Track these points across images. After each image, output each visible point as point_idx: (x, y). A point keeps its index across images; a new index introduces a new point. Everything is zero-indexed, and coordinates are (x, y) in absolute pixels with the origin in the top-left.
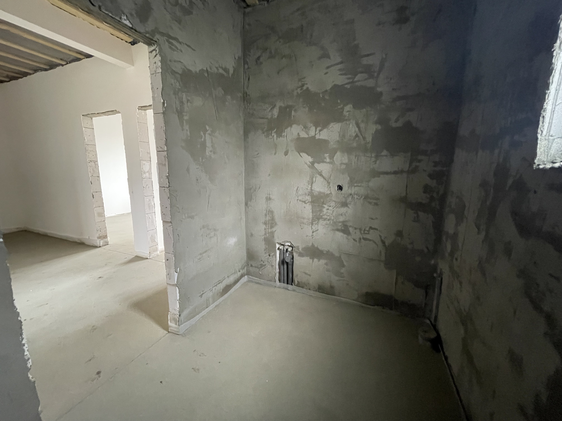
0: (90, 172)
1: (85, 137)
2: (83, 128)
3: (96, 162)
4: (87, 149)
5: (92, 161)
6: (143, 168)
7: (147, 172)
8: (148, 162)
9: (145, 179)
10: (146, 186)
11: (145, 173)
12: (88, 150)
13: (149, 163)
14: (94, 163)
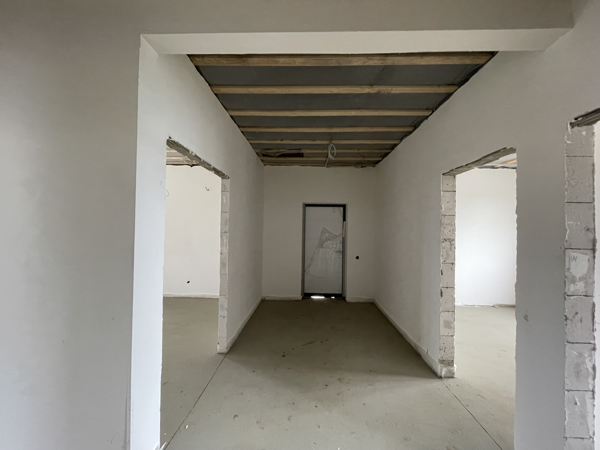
0: (442, 256)
1: (442, 205)
2: (442, 192)
3: (451, 241)
4: (442, 222)
5: (447, 240)
6: (569, 269)
7: (580, 279)
8: (586, 254)
9: (572, 297)
10: (574, 317)
11: (573, 281)
12: (443, 224)
13: (587, 257)
14: (449, 243)
